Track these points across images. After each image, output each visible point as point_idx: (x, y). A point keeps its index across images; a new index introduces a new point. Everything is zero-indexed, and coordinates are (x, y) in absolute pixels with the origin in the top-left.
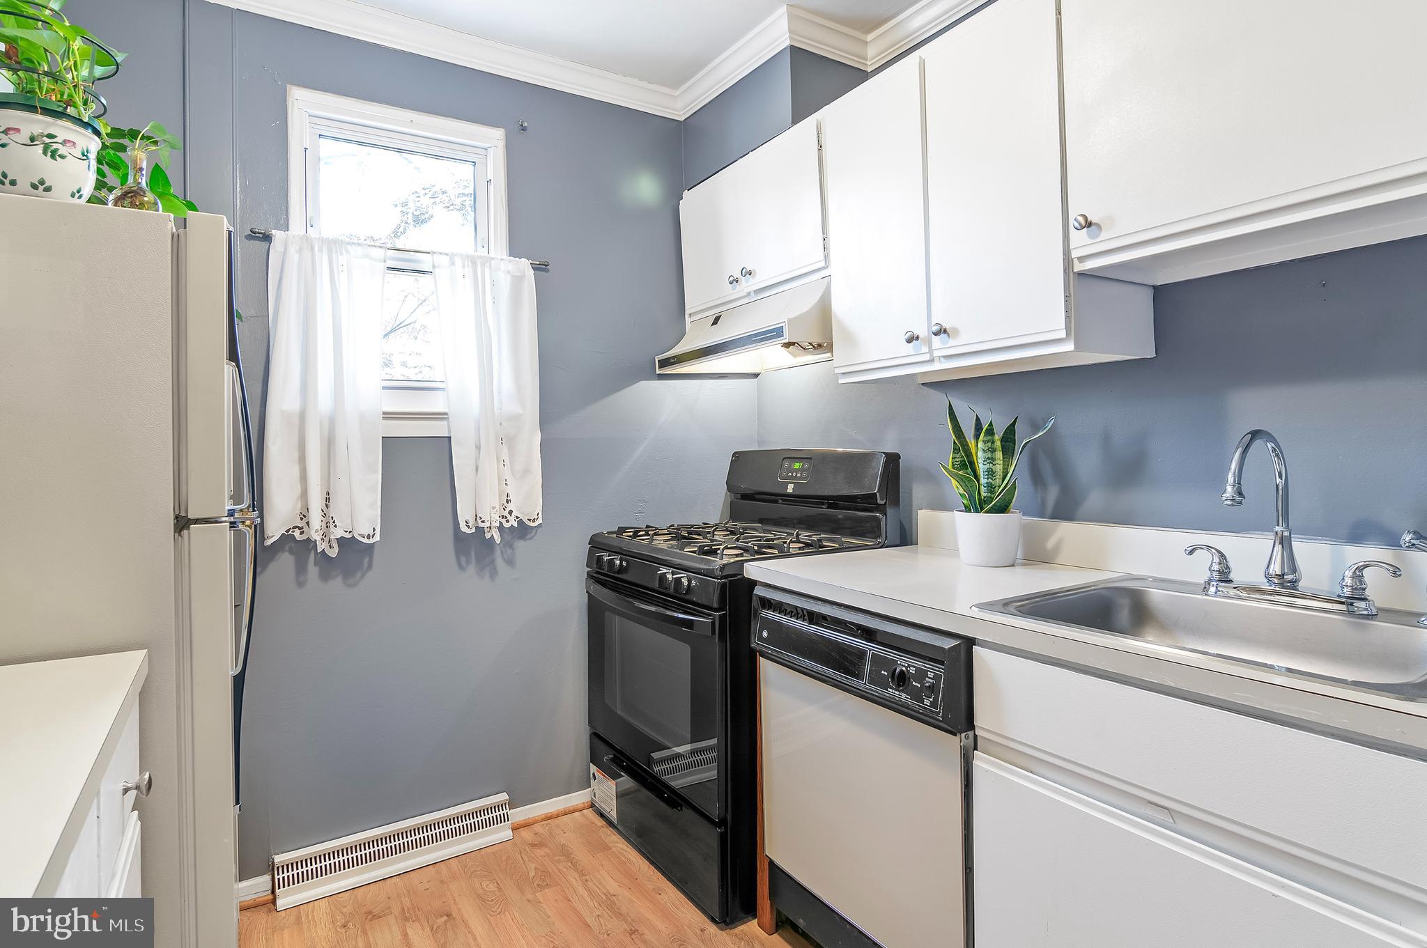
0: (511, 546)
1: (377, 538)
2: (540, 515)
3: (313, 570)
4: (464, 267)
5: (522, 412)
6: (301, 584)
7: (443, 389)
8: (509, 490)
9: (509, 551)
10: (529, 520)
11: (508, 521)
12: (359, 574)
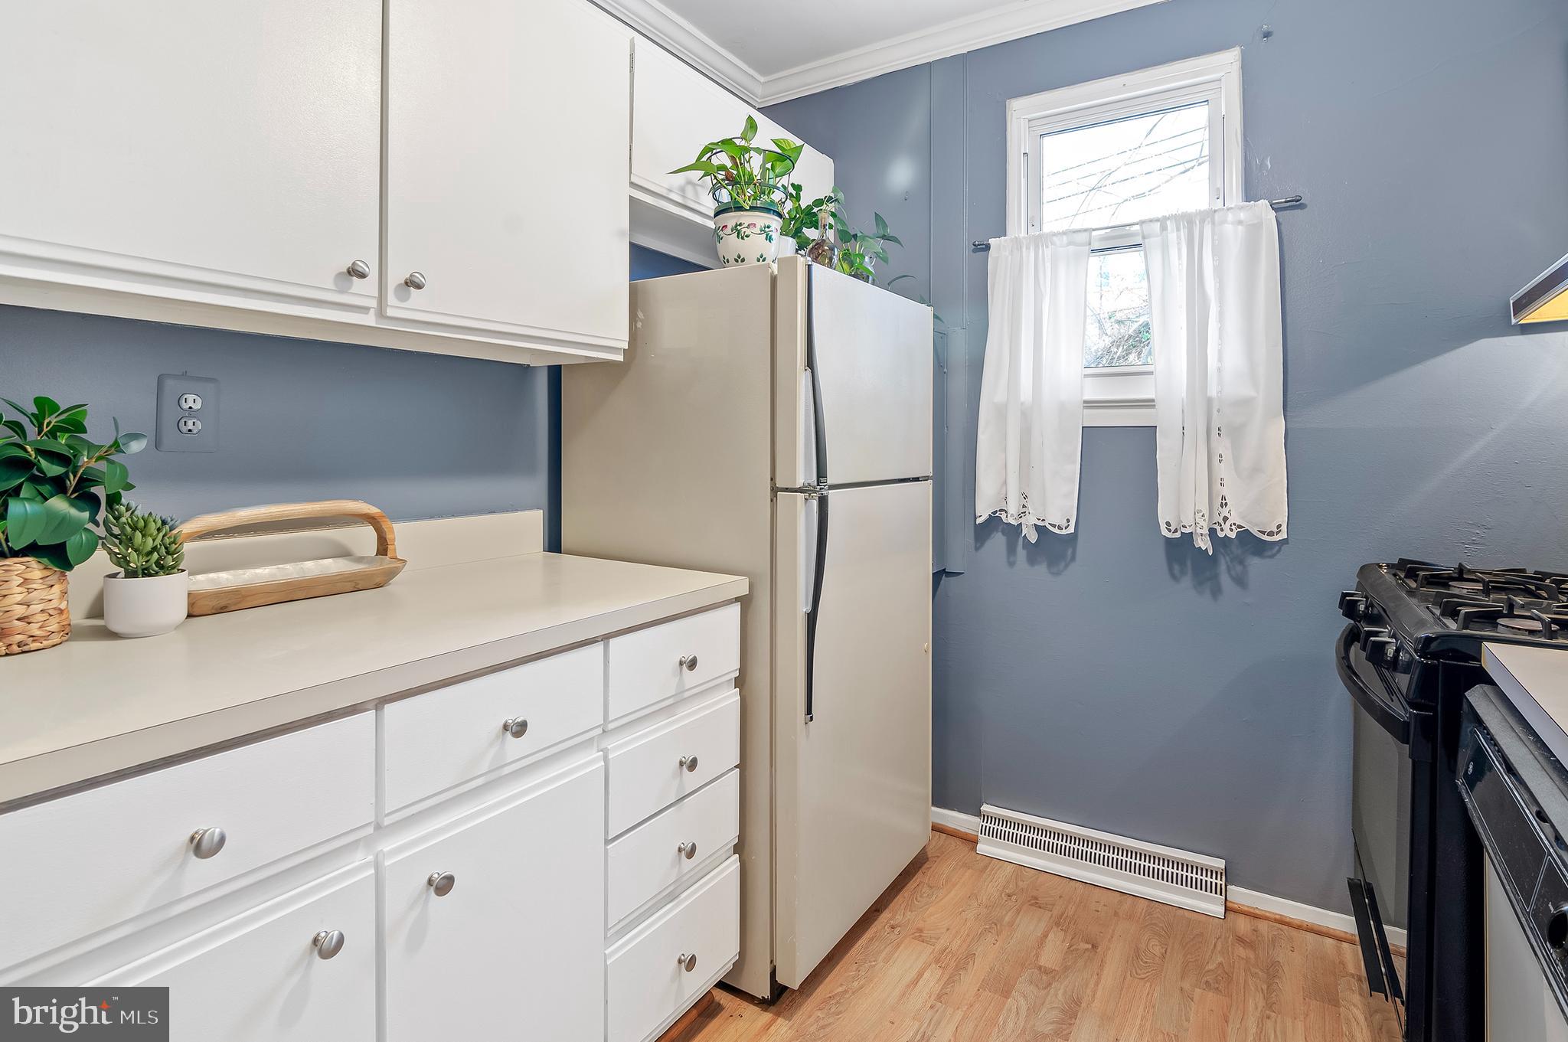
0: (1241, 562)
1: (1071, 530)
2: (1284, 528)
3: (1021, 553)
4: (1178, 230)
5: (1253, 394)
6: (1011, 564)
7: (1151, 373)
8: (1225, 491)
9: (1239, 568)
10: (1263, 533)
11: (1222, 530)
12: (1063, 564)
